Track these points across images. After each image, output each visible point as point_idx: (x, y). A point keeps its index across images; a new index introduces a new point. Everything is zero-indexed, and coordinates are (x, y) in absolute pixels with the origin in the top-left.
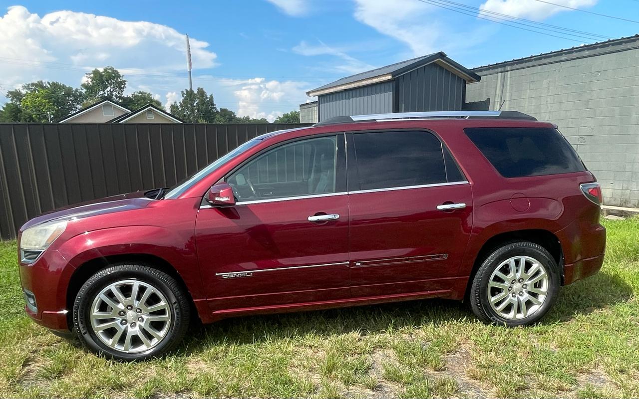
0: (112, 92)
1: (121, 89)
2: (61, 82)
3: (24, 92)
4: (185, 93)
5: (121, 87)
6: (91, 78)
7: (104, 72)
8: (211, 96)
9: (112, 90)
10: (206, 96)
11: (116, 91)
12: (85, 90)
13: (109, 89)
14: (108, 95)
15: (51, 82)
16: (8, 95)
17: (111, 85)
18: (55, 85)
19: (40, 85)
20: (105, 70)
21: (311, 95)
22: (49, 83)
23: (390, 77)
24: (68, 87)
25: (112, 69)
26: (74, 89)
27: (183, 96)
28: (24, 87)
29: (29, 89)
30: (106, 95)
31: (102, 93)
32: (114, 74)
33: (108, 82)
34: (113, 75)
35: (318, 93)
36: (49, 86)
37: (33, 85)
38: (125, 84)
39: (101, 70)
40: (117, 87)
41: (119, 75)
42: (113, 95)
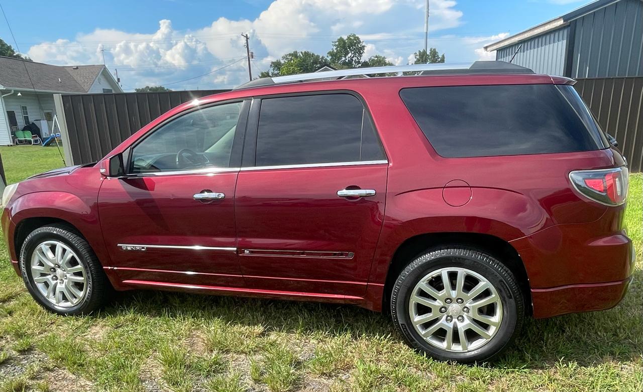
0: (353, 57)
1: (360, 54)
2: (311, 51)
3: (282, 62)
4: (418, 54)
5: (360, 52)
6: (335, 45)
7: (347, 40)
8: (443, 56)
10: (438, 56)
11: (356, 57)
12: (330, 57)
13: (350, 55)
14: (349, 60)
15: (303, 52)
16: (271, 65)
17: (351, 51)
18: (307, 54)
19: (295, 55)
20: (349, 38)
21: (488, 49)
22: (302, 53)
23: (561, 22)
24: (316, 55)
25: (354, 36)
26: (321, 57)
27: (416, 58)
28: (283, 58)
29: (287, 59)
30: (347, 61)
31: (343, 59)
32: (356, 40)
33: (350, 48)
34: (355, 42)
35: (495, 47)
36: (301, 55)
37: (290, 55)
38: (364, 49)
39: (345, 38)
40: (357, 53)
41: (360, 41)
42: (353, 60)
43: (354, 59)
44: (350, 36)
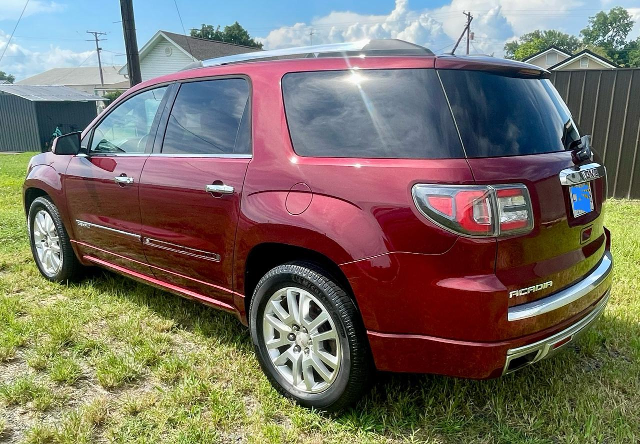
0: (614, 36)
1: (625, 32)
2: (558, 30)
3: (519, 43)
5: (626, 29)
6: (593, 22)
7: (610, 14)
9: (614, 35)
11: (619, 35)
12: (584, 37)
13: (610, 34)
14: (607, 41)
15: (547, 31)
16: (505, 48)
17: (613, 28)
18: (551, 34)
19: (536, 35)
20: (612, 12)
22: (545, 32)
24: (564, 34)
25: (620, 9)
26: (569, 37)
28: (521, 38)
29: (526, 39)
30: (605, 41)
31: (601, 38)
32: (622, 14)
33: (611, 25)
34: (620, 16)
36: (544, 35)
37: (530, 35)
38: (632, 26)
39: (607, 12)
40: (622, 30)
41: (628, 15)
42: (614, 40)
43: (616, 39)
44: (615, 9)
